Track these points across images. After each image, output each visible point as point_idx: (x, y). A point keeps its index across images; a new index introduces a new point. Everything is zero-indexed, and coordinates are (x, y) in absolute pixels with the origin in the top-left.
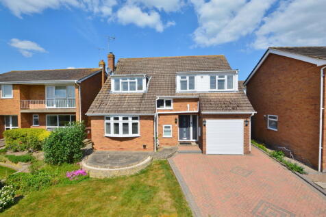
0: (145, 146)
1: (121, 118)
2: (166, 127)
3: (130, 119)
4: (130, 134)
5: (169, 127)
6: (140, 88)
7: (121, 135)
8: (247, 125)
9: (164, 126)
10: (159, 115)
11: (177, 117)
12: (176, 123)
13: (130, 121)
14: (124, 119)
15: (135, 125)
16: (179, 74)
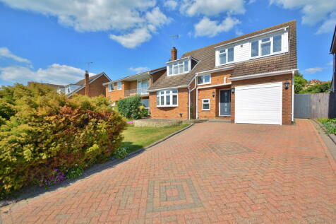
0: (181, 115)
1: (165, 92)
2: (205, 101)
3: (171, 92)
4: (171, 105)
5: (207, 101)
6: (186, 70)
7: (165, 105)
8: (287, 88)
9: (203, 100)
10: (199, 90)
11: (215, 90)
12: (214, 96)
13: (171, 94)
14: (167, 92)
15: (174, 97)
16: (218, 49)
